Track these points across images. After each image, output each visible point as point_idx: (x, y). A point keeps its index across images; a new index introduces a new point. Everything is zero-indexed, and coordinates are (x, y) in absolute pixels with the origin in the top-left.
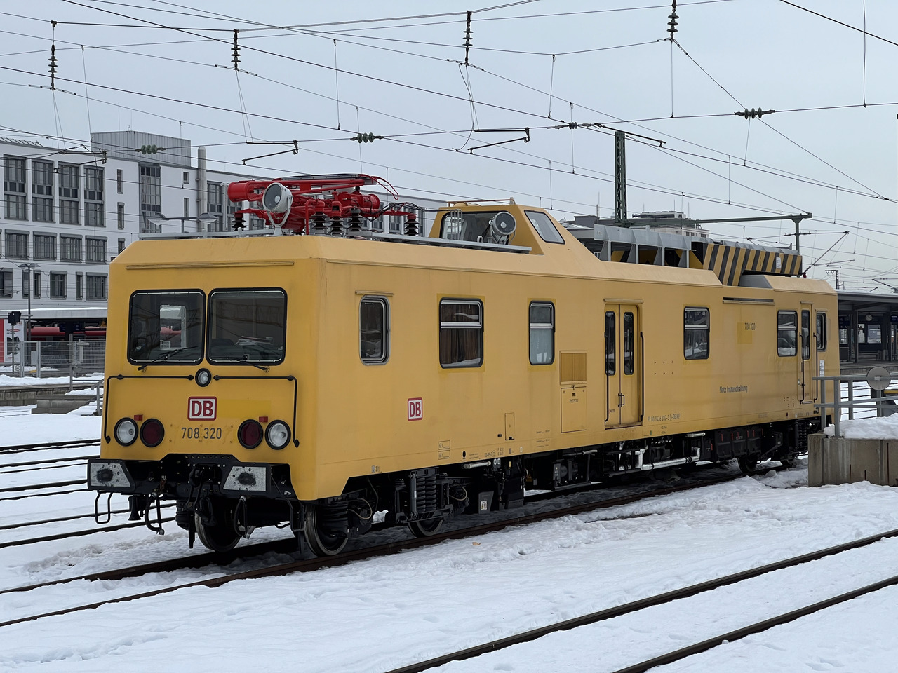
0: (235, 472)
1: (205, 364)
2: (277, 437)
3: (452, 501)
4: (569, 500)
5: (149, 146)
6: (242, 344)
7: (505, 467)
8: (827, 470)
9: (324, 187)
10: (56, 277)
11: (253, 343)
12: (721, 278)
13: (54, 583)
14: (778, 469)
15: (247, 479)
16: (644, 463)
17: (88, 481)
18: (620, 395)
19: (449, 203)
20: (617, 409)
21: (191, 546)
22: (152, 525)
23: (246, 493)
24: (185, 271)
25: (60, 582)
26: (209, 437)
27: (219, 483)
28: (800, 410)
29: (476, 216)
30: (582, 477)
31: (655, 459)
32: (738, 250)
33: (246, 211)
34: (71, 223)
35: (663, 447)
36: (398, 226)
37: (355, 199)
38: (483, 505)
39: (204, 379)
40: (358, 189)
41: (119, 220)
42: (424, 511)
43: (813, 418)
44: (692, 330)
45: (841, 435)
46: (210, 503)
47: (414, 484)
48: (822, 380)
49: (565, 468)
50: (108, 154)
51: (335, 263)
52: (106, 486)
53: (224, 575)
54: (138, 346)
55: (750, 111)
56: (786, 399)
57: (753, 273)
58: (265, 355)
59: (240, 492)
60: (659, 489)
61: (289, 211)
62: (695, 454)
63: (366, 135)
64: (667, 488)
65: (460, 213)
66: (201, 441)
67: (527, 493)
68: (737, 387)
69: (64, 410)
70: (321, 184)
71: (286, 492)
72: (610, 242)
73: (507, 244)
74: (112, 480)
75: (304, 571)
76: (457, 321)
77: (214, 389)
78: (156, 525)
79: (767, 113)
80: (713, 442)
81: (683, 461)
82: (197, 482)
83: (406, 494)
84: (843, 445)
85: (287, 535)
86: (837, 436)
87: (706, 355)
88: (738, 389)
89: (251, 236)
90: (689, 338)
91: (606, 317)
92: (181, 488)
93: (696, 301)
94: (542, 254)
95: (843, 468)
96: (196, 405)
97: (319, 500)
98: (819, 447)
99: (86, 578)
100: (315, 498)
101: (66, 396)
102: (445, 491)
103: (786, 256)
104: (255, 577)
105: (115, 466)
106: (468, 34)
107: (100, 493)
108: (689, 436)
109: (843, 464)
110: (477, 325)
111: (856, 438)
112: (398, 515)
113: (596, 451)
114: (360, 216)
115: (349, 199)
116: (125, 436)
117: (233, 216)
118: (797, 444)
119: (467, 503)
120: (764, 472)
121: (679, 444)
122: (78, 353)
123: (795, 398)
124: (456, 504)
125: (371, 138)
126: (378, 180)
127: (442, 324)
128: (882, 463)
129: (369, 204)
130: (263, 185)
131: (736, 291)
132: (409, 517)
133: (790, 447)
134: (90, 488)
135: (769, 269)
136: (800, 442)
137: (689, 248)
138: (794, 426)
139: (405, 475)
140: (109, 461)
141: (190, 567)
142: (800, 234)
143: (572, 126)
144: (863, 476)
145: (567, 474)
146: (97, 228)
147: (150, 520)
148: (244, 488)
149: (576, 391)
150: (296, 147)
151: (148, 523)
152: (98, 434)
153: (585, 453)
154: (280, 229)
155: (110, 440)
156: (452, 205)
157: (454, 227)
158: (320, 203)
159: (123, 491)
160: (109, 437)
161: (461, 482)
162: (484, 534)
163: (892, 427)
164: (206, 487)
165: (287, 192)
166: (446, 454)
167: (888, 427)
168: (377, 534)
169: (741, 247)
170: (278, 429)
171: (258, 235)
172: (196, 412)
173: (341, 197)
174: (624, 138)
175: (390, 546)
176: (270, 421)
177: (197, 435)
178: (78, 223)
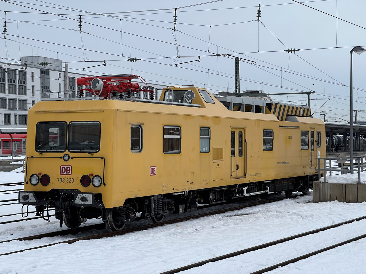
0: (79, 196)
1: (67, 152)
2: (96, 182)
3: (168, 209)
4: (216, 208)
5: (45, 62)
6: (83, 144)
7: (190, 195)
8: (321, 196)
9: (116, 80)
10: (7, 116)
11: (87, 143)
12: (278, 118)
13: (5, 242)
14: (301, 195)
15: (84, 199)
16: (246, 193)
17: (19, 199)
18: (237, 165)
19: (167, 86)
20: (236, 171)
21: (61, 227)
22: (45, 218)
23: (84, 205)
24: (59, 114)
25: (7, 241)
26: (69, 182)
27: (73, 201)
28: (309, 172)
29: (178, 92)
30: (221, 199)
31: (251, 191)
32: (285, 106)
33: (84, 89)
34: (13, 93)
35: (254, 187)
36: (146, 95)
37: (129, 84)
38: (181, 210)
39: (67, 158)
40: (130, 81)
41: (32, 92)
42: (157, 213)
43: (315, 175)
44: (266, 139)
45: (326, 182)
46: (69, 209)
47: (153, 201)
48: (319, 159)
49: (214, 195)
50: (28, 65)
51: (121, 111)
52: (26, 202)
53: (74, 239)
54: (40, 145)
55: (290, 49)
56: (304, 167)
57: (291, 115)
58: (92, 148)
59: (81, 205)
60: (253, 203)
61: (102, 89)
62: (267, 189)
63: (133, 58)
64: (256, 203)
65: (172, 91)
66: (65, 184)
67: (199, 205)
68: (284, 162)
69: (9, 170)
70: (115, 79)
71: (100, 205)
72: (233, 103)
73: (191, 103)
74: (29, 200)
75: (107, 237)
76: (170, 135)
77: (71, 162)
78: (47, 218)
79: (297, 50)
80: (275, 184)
81: (262, 192)
82: (64, 200)
83: (149, 206)
84: (327, 186)
85: (101, 222)
86: (325, 182)
87: (272, 149)
88: (285, 163)
89: (87, 100)
90: (265, 142)
91: (232, 133)
92: (57, 203)
93: (269, 127)
94: (205, 107)
95: (327, 195)
96: (64, 169)
97: (113, 208)
98: (318, 187)
99: (18, 239)
100: (112, 207)
101: (10, 164)
102: (165, 205)
103: (305, 109)
104: (87, 239)
105: (30, 194)
106: (175, 17)
107: (23, 205)
108: (265, 182)
109: (327, 194)
110: (178, 136)
111: (333, 183)
112: (146, 214)
113: (227, 188)
114: (131, 92)
115: (127, 85)
116: (34, 181)
117: (79, 91)
118: (309, 185)
119: (174, 209)
120: (295, 197)
121: (261, 185)
122: (15, 147)
123: (308, 166)
124: (169, 210)
125: (136, 60)
126: (138, 77)
127: (164, 136)
128: (343, 193)
129: (134, 87)
130: (91, 79)
131: (284, 123)
132: (151, 215)
133: (306, 187)
134: (20, 203)
135: (297, 114)
136: (310, 184)
137: (265, 105)
138: (307, 178)
139: (149, 198)
140: (27, 192)
141: (61, 235)
142: (310, 100)
143: (218, 55)
144: (335, 199)
145: (215, 198)
146: (23, 96)
147: (44, 216)
148: (83, 203)
149: (219, 164)
150: (105, 63)
151: (43, 217)
152: (23, 180)
153: (222, 189)
154: (98, 97)
155: (28, 183)
156: (168, 87)
157: (169, 96)
158: (114, 87)
159: (33, 204)
160: (27, 182)
161: (172, 201)
162: (181, 222)
163: (347, 179)
164: (67, 202)
165: (101, 82)
166: (166, 189)
167: (346, 179)
168: (137, 222)
169: (286, 105)
170: (96, 179)
171: (89, 99)
172: (63, 172)
173: (123, 84)
174: (239, 60)
175: (143, 227)
176: (94, 175)
177: (63, 181)
178: (15, 93)
